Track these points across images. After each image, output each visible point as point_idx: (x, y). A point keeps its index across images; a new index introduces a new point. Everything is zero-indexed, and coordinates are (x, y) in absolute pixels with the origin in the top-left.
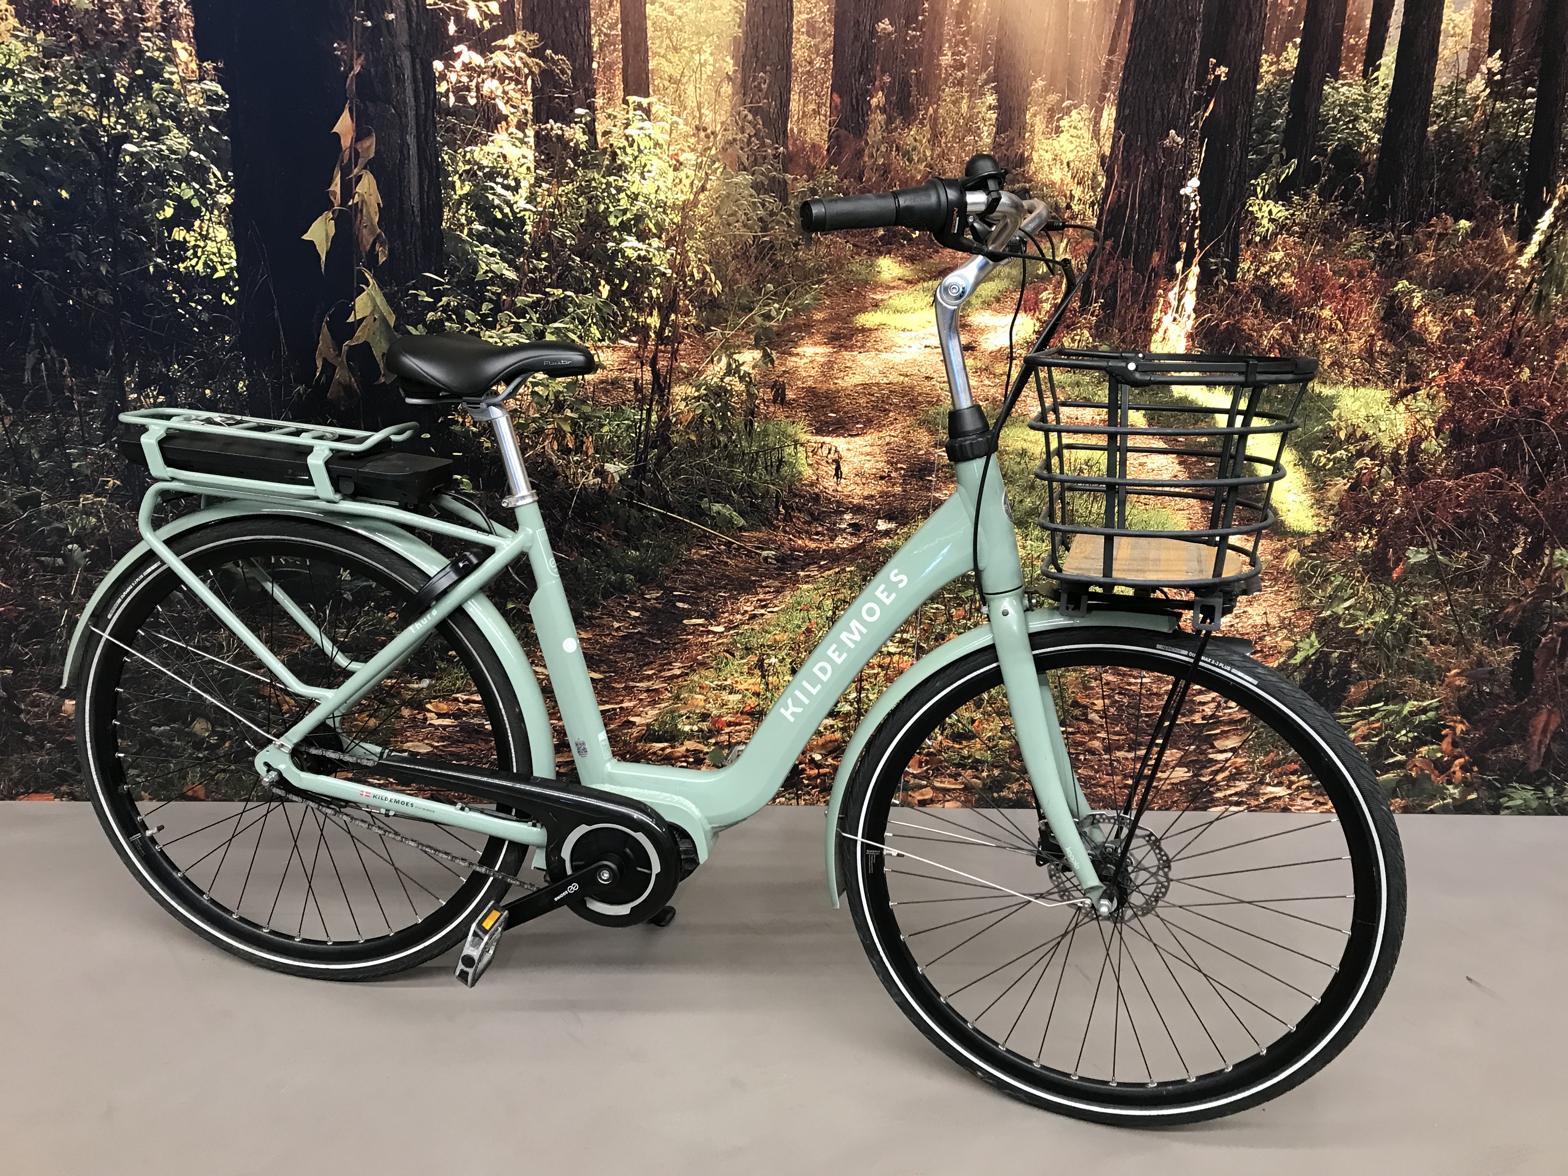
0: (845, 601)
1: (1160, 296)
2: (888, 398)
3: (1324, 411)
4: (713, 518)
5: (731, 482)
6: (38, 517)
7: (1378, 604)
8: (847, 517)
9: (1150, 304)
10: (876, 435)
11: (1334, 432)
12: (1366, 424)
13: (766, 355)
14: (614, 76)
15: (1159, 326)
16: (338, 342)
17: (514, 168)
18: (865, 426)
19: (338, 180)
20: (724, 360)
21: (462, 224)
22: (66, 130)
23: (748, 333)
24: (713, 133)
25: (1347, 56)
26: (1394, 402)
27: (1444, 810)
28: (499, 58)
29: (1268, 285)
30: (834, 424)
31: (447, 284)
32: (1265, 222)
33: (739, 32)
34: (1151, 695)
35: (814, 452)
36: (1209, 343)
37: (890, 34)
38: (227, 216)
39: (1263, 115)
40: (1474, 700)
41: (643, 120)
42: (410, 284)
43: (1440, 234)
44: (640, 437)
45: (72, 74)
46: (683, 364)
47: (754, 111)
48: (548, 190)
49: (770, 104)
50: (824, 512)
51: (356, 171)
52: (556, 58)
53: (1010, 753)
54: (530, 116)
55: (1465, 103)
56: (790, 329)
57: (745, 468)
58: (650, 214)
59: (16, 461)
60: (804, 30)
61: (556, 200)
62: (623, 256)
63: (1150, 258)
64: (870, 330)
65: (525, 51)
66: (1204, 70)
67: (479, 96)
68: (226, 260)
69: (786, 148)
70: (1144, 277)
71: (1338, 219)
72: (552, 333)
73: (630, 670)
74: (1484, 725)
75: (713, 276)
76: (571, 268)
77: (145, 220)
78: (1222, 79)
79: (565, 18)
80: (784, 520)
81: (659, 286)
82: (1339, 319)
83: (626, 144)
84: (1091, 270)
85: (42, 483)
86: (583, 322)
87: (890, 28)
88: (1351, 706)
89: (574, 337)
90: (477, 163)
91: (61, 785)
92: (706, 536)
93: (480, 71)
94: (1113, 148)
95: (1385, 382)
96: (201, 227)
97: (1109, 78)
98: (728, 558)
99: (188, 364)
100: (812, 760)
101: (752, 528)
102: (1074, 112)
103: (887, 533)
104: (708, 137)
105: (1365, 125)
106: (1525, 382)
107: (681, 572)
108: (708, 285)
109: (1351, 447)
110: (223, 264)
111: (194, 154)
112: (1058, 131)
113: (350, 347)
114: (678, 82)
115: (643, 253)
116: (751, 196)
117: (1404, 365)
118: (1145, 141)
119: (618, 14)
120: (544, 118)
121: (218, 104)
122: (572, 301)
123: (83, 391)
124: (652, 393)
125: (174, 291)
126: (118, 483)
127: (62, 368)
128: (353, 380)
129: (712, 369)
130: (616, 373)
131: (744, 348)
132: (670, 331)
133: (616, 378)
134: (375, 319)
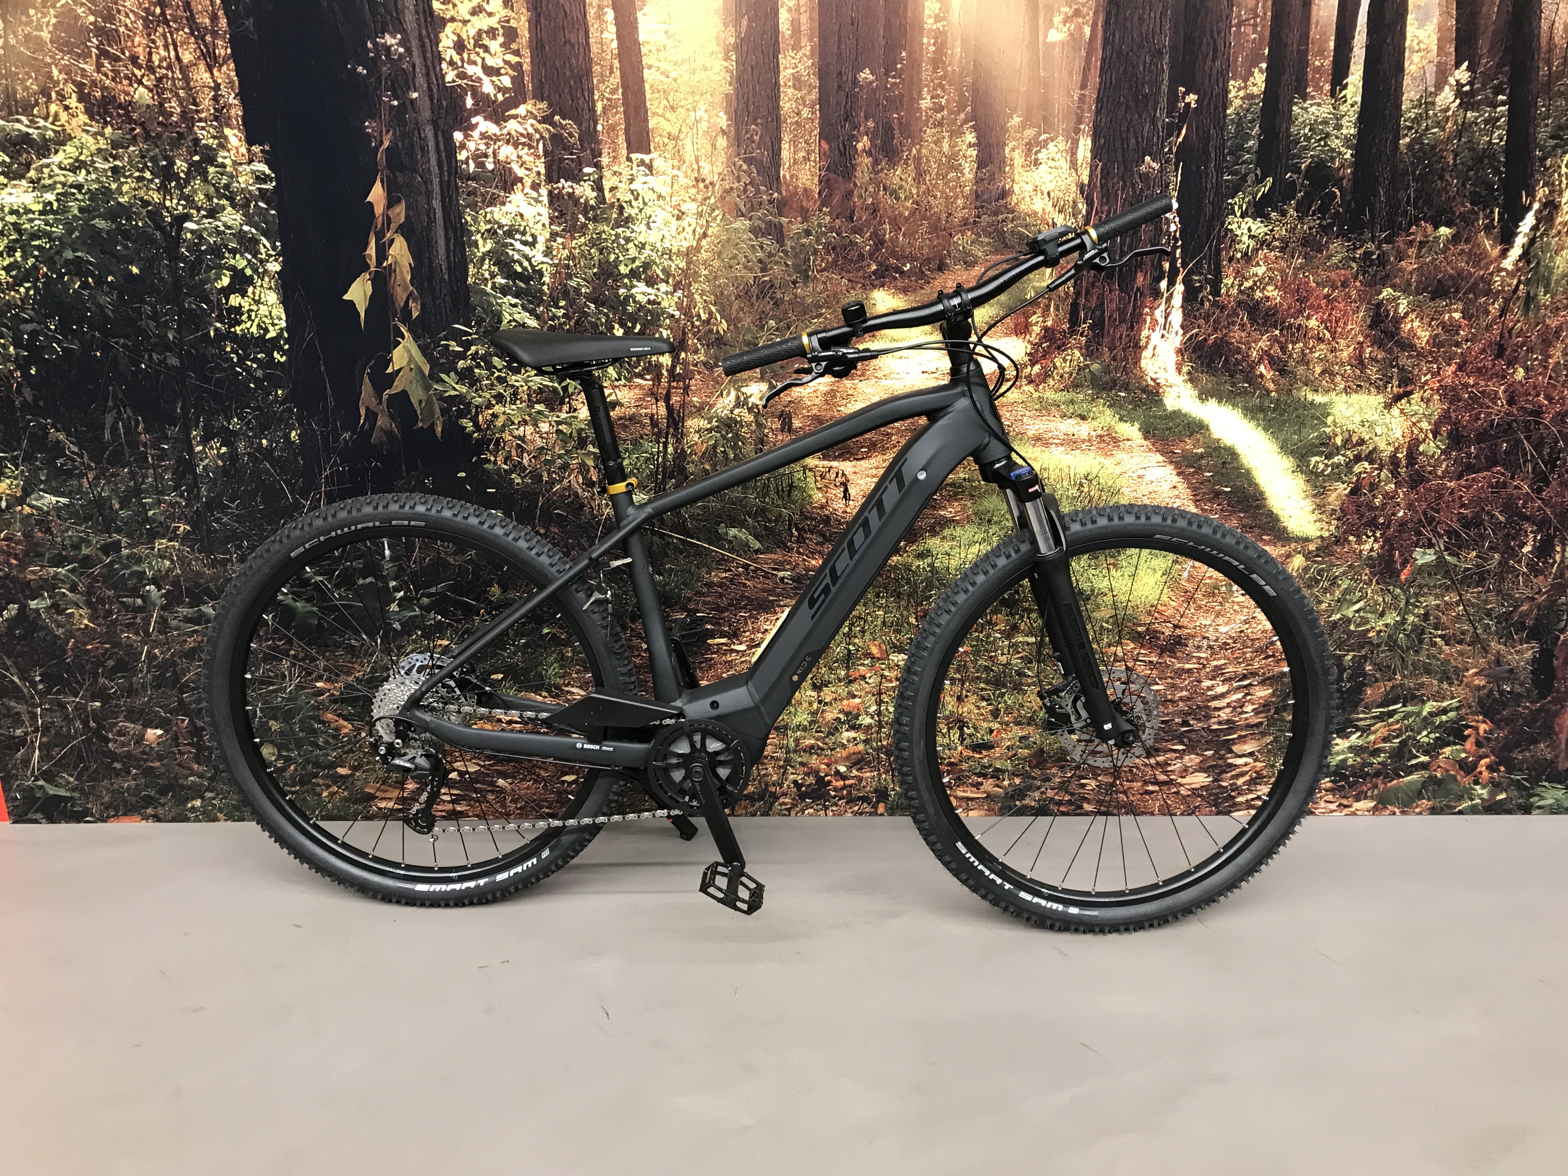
0: (860, 618)
1: (1147, 314)
3: (1318, 418)
4: (730, 542)
5: (745, 507)
6: (120, 562)
7: (1388, 607)
9: (1138, 322)
10: (880, 458)
11: (1330, 438)
12: (1362, 429)
14: (617, 136)
15: (1147, 343)
16: (379, 391)
17: (531, 225)
18: (870, 450)
19: (373, 244)
21: (486, 279)
22: (135, 213)
24: (711, 183)
25: (1313, 77)
26: (1388, 406)
27: (1473, 811)
28: (512, 126)
29: (1253, 299)
31: (475, 334)
32: (1245, 238)
33: (730, 90)
34: (1166, 701)
35: (823, 477)
36: (1199, 357)
37: (871, 82)
38: (277, 281)
39: (1236, 137)
40: (1495, 700)
41: (646, 175)
42: (442, 335)
43: (1420, 242)
44: (658, 468)
45: (138, 162)
46: (695, 399)
47: (749, 161)
48: (562, 244)
49: (763, 154)
50: (835, 533)
51: (388, 235)
52: (564, 123)
53: (1030, 761)
54: (543, 177)
55: (1435, 115)
57: (758, 493)
58: (658, 261)
59: (99, 511)
60: (790, 84)
61: (571, 252)
62: (634, 301)
63: (1134, 279)
65: (535, 118)
66: (1173, 98)
67: (497, 162)
68: (276, 321)
69: (780, 193)
70: (1130, 297)
71: (1317, 232)
74: (1507, 724)
75: (718, 315)
76: (586, 315)
77: (205, 289)
78: (1193, 106)
79: (570, 87)
80: (798, 542)
81: (669, 327)
82: (1326, 328)
83: (632, 197)
84: (1078, 294)
85: (122, 530)
87: (871, 77)
88: (1368, 708)
90: (497, 223)
91: (147, 808)
92: (723, 560)
93: (496, 139)
94: (1091, 176)
95: (1377, 387)
96: (254, 293)
97: (1083, 111)
98: (746, 579)
99: (246, 417)
100: (838, 772)
101: (767, 551)
102: (1051, 145)
104: (706, 187)
105: (1337, 141)
106: (1520, 382)
107: (703, 595)
108: (714, 324)
109: (1349, 452)
110: (273, 325)
111: (246, 228)
112: (1037, 163)
113: (390, 395)
114: (676, 139)
115: (652, 298)
116: (750, 239)
117: (1395, 370)
118: (1122, 168)
119: (618, 80)
120: (555, 177)
121: (266, 183)
123: (156, 445)
124: (668, 427)
125: (232, 352)
126: (188, 528)
127: (137, 426)
128: (394, 426)
129: (721, 402)
130: (633, 410)
131: (751, 381)
132: (681, 369)
133: (633, 414)
134: (412, 369)
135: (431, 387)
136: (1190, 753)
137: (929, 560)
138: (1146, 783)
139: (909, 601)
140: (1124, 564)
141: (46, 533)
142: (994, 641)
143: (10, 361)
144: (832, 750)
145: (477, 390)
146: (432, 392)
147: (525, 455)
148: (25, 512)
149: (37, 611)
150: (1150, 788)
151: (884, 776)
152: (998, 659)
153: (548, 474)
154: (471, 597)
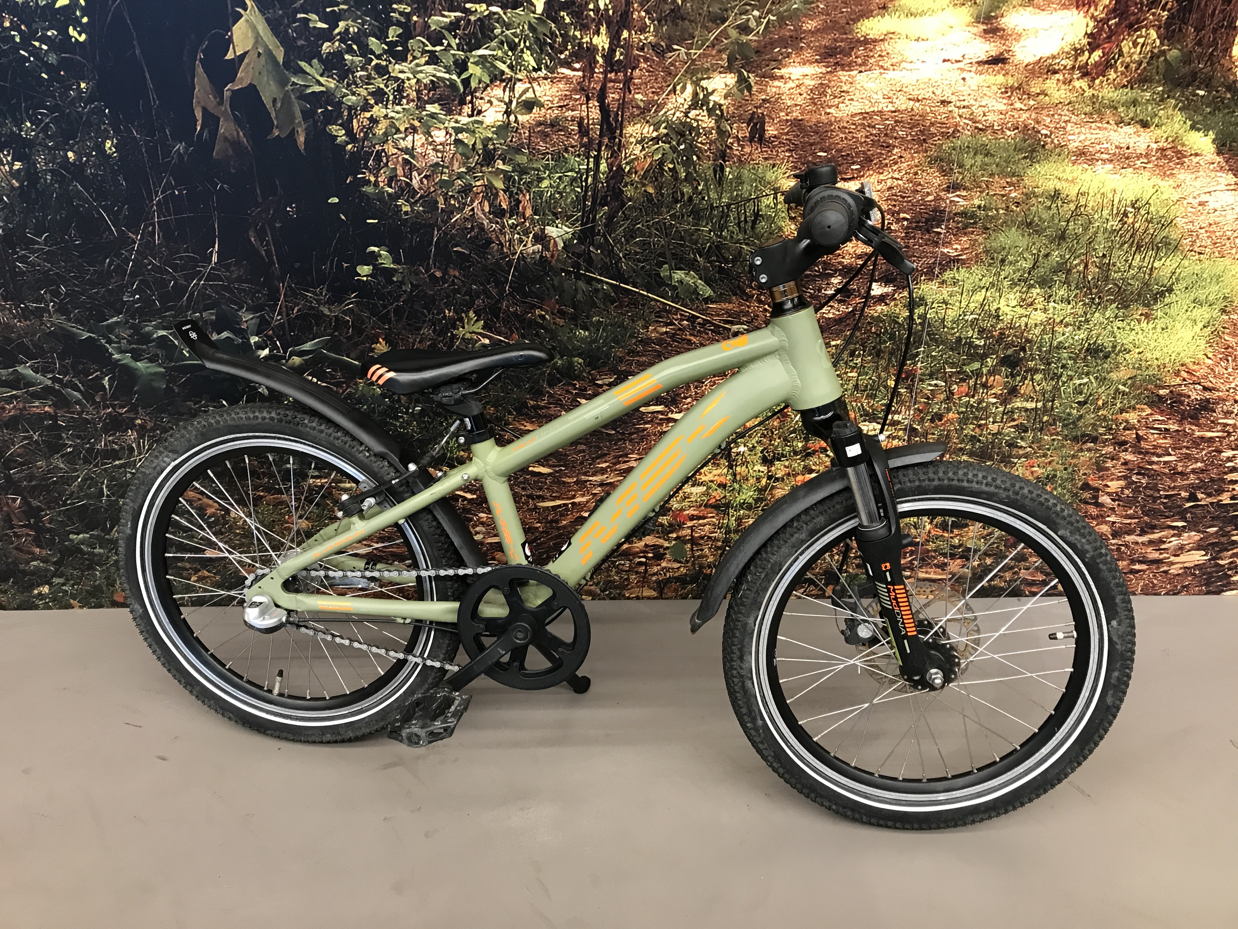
2: (893, 129)
4: (674, 288)
5: (696, 243)
8: (835, 280)
10: (874, 178)
13: (742, 81)
16: (218, 86)
18: (863, 167)
20: (690, 88)
23: (720, 51)
31: (343, 3)
34: (1175, 474)
42: (297, 5)
44: (586, 192)
46: (639, 97)
50: (807, 276)
53: (1007, 540)
56: (773, 44)
57: (713, 225)
64: (875, 41)
72: (476, 63)
73: (582, 463)
86: (513, 47)
89: (503, 67)
92: (665, 311)
98: (691, 335)
99: (41, 121)
101: (721, 298)
103: (882, 299)
107: (638, 354)
113: (233, 92)
122: (499, 20)
124: (601, 136)
125: (12, 27)
128: (241, 133)
129: (674, 100)
130: (556, 112)
131: (714, 71)
132: (621, 54)
133: (556, 118)
134: (259, 54)
135: (288, 80)
136: (1190, 530)
137: (922, 310)
138: (1133, 562)
139: (890, 359)
140: (1160, 314)
142: (987, 406)
145: (349, 85)
146: (289, 87)
147: (415, 173)
150: (1137, 567)
151: (837, 557)
152: (987, 428)
153: (445, 200)
154: (352, 355)
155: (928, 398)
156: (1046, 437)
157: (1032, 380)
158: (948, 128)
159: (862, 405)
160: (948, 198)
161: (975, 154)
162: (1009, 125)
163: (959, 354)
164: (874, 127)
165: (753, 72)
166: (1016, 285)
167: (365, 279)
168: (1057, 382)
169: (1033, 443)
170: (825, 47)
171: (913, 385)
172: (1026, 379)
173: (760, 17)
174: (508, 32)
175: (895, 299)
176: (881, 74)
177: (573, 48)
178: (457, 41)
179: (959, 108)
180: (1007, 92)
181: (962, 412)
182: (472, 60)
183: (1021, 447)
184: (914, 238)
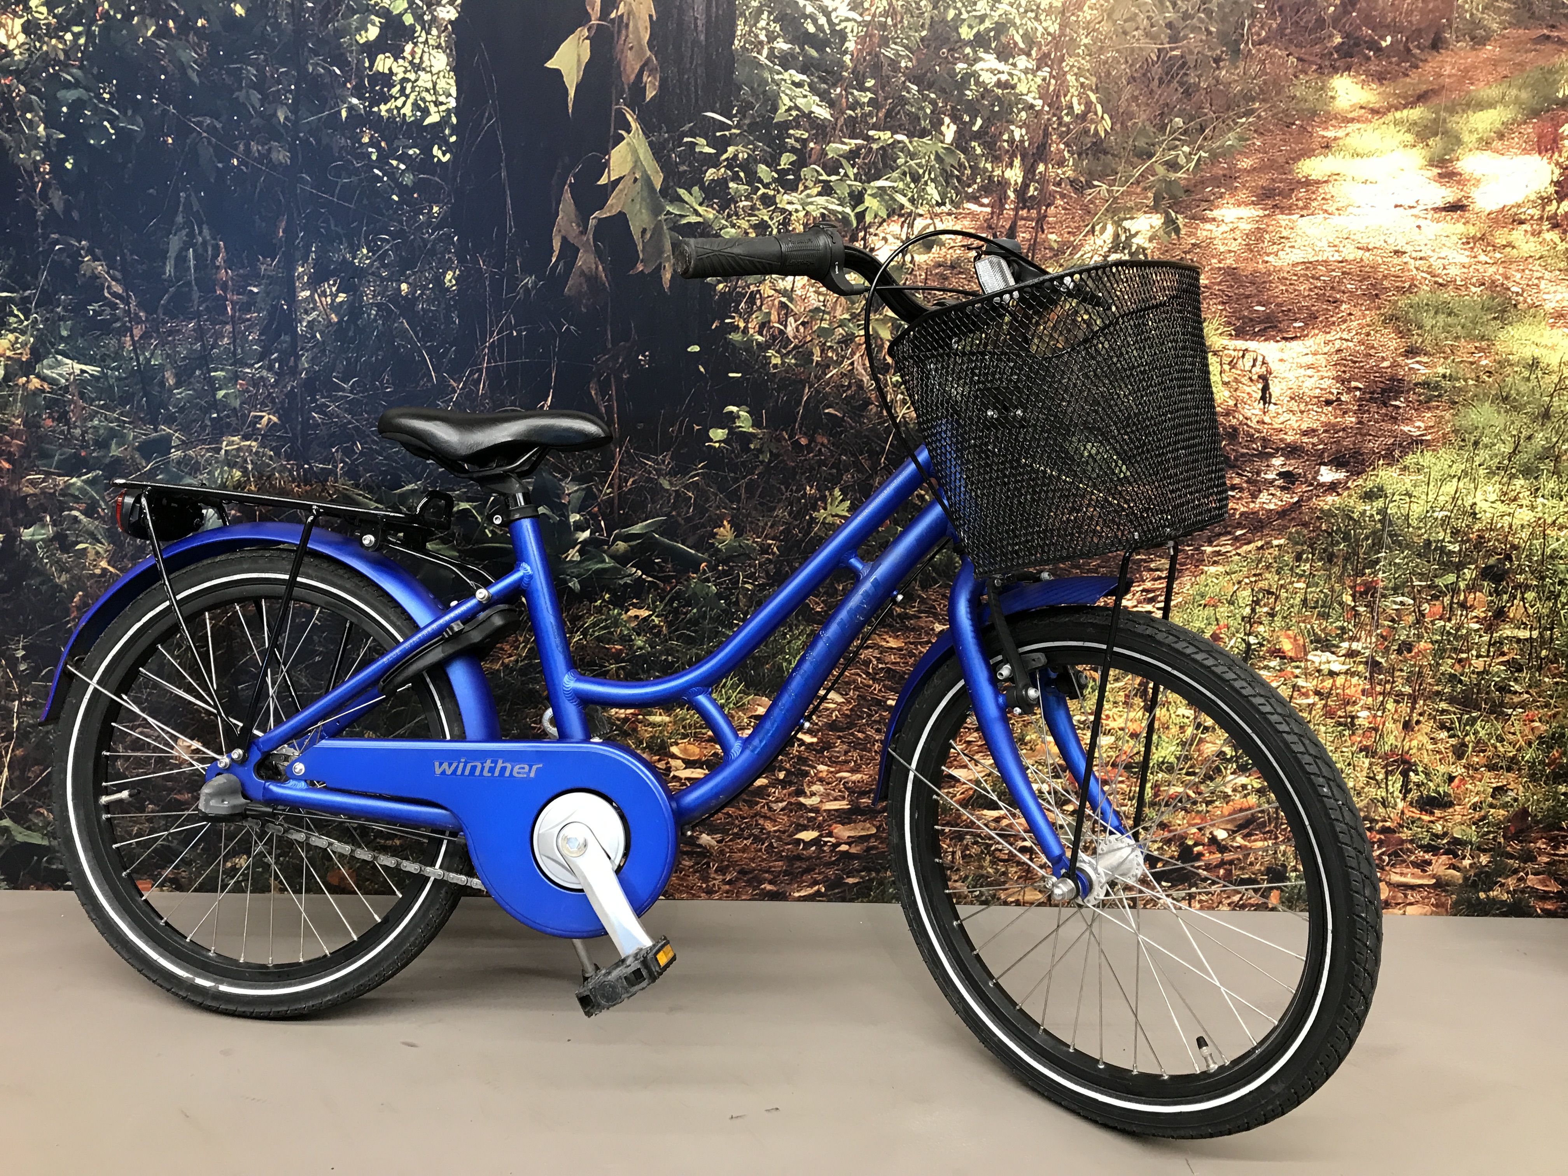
0: (1269, 593)
2: (1340, 282)
6: (166, 471)
8: (1277, 462)
10: (1321, 338)
13: (1170, 222)
16: (583, 214)
18: (1306, 324)
21: (761, 43)
23: (1145, 189)
30: (1259, 323)
31: (736, 127)
35: (1232, 365)
38: (449, 36)
42: (686, 128)
46: (1052, 237)
50: (1243, 455)
53: (1506, 829)
56: (1203, 182)
58: (1018, 21)
59: (143, 388)
62: (977, 83)
64: (1318, 182)
68: (442, 99)
72: (873, 196)
75: (1099, 107)
76: (903, 101)
77: (341, 44)
81: (1024, 125)
85: (174, 419)
86: (916, 178)
89: (903, 200)
91: (163, 868)
96: (413, 53)
100: (1213, 840)
103: (1333, 487)
108: (1092, 121)
110: (437, 104)
113: (600, 220)
115: (1004, 77)
122: (904, 149)
123: (241, 289)
125: (371, 144)
126: (275, 419)
127: (216, 256)
128: (600, 267)
129: (1092, 242)
130: (958, 252)
131: (1138, 210)
132: (1036, 189)
133: (958, 258)
134: (636, 180)
135: (663, 209)
137: (1380, 503)
139: (1344, 566)
141: (59, 420)
142: (1469, 634)
143: (37, 147)
144: (1208, 803)
145: (729, 216)
146: (662, 217)
147: (791, 319)
148: (31, 386)
149: (31, 545)
151: (1282, 848)
152: (1470, 664)
153: (822, 351)
154: (689, 542)
155: (1393, 621)
156: (1547, 680)
157: (1523, 599)
158: (1404, 282)
159: (1312, 627)
160: (1407, 365)
161: (1436, 313)
162: (1474, 280)
163: (1429, 562)
164: (1318, 279)
165: (1183, 213)
166: (1494, 474)
167: (717, 445)
168: (1555, 603)
169: (1530, 686)
170: (1263, 188)
171: (1374, 602)
172: (1515, 598)
173: (1190, 154)
174: (912, 162)
175: (1348, 488)
176: (1325, 219)
177: (982, 181)
178: (855, 170)
179: (1415, 259)
180: (1468, 243)
181: (1436, 642)
182: (869, 192)
183: (1515, 692)
184: (1368, 411)
